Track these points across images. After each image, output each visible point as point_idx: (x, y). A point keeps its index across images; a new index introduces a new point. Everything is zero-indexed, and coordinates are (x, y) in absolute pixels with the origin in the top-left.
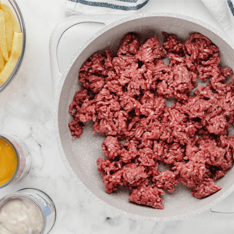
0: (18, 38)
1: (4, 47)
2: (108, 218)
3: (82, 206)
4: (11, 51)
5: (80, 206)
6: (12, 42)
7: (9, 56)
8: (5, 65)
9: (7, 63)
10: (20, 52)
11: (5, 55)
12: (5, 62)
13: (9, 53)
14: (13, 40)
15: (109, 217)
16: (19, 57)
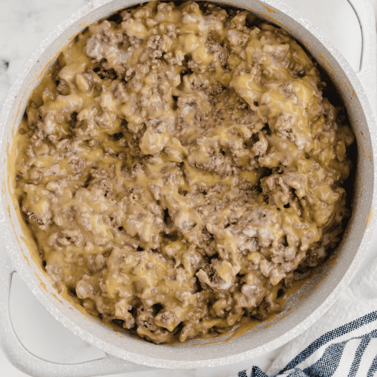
2: (7, 64)
3: (29, 16)
5: (31, 13)
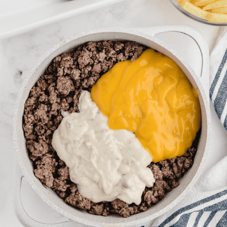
0: (225, 19)
1: (215, 6)
2: (21, 73)
4: (212, 12)
5: (33, 47)
6: (220, 13)
7: (207, 11)
8: (199, 7)
9: (201, 9)
10: (212, 21)
11: (208, 7)
12: (201, 7)
13: (210, 11)
14: (223, 13)
15: (23, 73)
16: (207, 20)
